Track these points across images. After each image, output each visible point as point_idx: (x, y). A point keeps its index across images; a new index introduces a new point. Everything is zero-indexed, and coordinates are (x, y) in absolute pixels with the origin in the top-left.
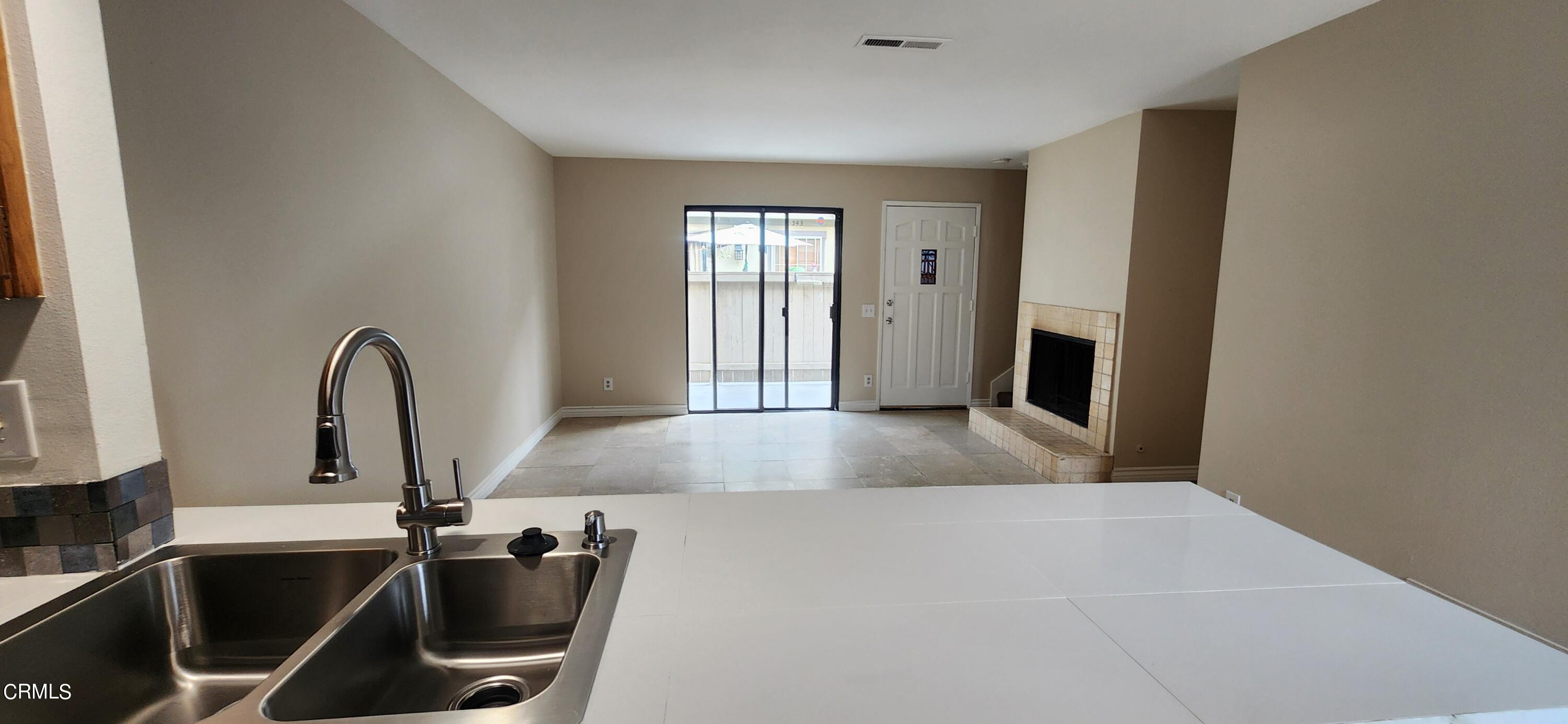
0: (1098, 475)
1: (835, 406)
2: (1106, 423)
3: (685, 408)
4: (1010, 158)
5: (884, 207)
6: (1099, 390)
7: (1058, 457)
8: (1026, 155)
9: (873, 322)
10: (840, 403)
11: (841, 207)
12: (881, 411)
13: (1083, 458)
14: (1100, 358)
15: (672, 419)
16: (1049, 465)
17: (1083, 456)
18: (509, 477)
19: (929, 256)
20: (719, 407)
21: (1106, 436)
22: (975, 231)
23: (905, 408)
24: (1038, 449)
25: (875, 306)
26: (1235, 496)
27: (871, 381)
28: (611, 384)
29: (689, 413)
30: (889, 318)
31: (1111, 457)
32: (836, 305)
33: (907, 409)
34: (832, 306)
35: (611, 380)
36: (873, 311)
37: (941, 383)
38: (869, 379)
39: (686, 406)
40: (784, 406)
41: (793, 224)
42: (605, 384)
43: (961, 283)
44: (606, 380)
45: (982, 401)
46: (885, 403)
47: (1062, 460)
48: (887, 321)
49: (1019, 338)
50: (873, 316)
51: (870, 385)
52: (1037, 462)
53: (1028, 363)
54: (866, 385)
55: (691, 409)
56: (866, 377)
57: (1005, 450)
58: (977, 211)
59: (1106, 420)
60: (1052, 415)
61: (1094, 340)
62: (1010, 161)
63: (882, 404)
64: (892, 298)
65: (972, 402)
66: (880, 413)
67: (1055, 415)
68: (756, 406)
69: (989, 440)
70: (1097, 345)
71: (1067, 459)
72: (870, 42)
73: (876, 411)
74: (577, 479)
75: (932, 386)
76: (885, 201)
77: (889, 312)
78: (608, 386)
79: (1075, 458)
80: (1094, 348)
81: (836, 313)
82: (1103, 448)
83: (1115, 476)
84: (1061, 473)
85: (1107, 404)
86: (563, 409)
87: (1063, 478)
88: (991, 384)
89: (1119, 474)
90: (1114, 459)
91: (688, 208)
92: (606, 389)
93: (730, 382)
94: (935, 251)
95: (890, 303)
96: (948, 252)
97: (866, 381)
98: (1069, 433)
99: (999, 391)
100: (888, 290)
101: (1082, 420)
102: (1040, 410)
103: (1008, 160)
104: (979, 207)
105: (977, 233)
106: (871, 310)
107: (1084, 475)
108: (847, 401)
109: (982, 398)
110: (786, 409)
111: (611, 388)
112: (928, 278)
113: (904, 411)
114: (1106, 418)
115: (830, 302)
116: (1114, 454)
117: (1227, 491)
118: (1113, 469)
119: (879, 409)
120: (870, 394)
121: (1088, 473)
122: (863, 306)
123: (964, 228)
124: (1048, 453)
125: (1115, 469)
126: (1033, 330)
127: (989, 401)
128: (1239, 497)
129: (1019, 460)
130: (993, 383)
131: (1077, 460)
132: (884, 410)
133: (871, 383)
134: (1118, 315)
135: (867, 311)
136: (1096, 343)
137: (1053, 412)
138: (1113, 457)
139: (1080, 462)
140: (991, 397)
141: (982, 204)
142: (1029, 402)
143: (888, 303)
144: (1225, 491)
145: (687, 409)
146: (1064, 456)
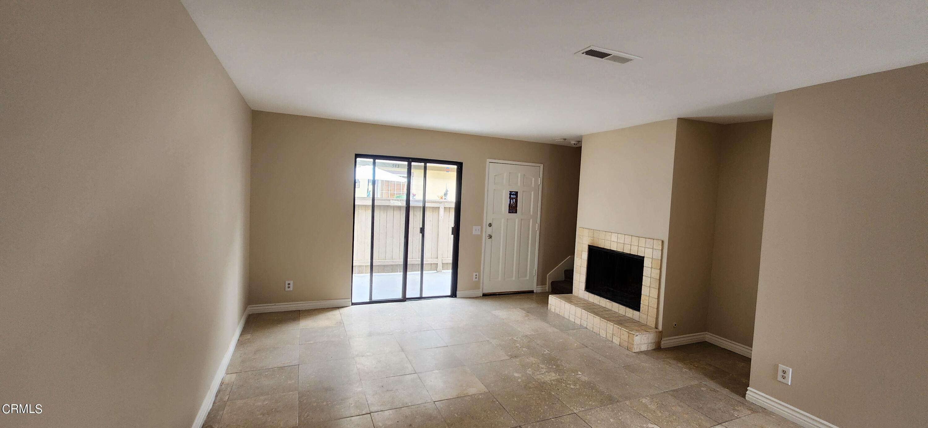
0: (654, 344)
1: (454, 294)
2: (656, 310)
3: (349, 301)
4: (566, 138)
5: (488, 163)
6: (649, 288)
7: (634, 335)
8: (581, 137)
9: (479, 237)
10: (458, 292)
11: (462, 162)
12: (483, 297)
13: (647, 334)
14: (649, 267)
15: (342, 310)
16: (626, 339)
17: (647, 333)
18: (223, 386)
19: (514, 196)
20: (374, 299)
21: (656, 318)
22: (539, 181)
23: (498, 294)
24: (614, 328)
25: (481, 227)
26: (788, 369)
27: (477, 277)
28: (291, 286)
29: (352, 305)
30: (489, 235)
31: (661, 332)
32: (456, 226)
33: (499, 295)
34: (453, 226)
35: (292, 283)
36: (480, 230)
37: (519, 276)
38: (476, 275)
39: (350, 300)
40: (419, 296)
41: (393, 166)
42: (287, 286)
43: (532, 213)
44: (287, 282)
45: (542, 287)
46: (486, 291)
47: (636, 336)
48: (488, 237)
49: (577, 250)
50: (480, 234)
51: (477, 279)
52: (614, 336)
53: (586, 267)
54: (474, 279)
55: (353, 302)
56: (474, 274)
57: (583, 326)
58: (541, 169)
59: (656, 307)
60: (608, 301)
61: (643, 256)
62: (566, 140)
63: (484, 292)
64: (491, 223)
65: (537, 288)
66: (483, 298)
67: (611, 302)
68: (400, 296)
69: (568, 318)
70: (645, 259)
71: (639, 336)
72: (591, 53)
73: (480, 296)
74: (289, 382)
75: (514, 279)
76: (489, 160)
77: (489, 230)
78: (289, 287)
79: (643, 334)
80: (643, 261)
81: (456, 231)
82: (654, 325)
83: (663, 344)
84: (635, 345)
85: (657, 297)
86: (250, 307)
87: (637, 348)
88: (548, 276)
89: (666, 342)
90: (662, 333)
91: (357, 156)
92: (287, 289)
93: (362, 273)
94: (517, 192)
95: (490, 225)
96: (524, 193)
97: (474, 276)
98: (624, 314)
99: (552, 281)
100: (488, 218)
101: (636, 306)
102: (596, 297)
103: (565, 139)
104: (542, 166)
105: (541, 182)
106: (479, 230)
107: (647, 344)
108: (462, 291)
109: (542, 285)
110: (421, 298)
111: (291, 289)
112: (513, 209)
113: (498, 296)
114: (656, 306)
115: (452, 224)
116: (662, 329)
117: (779, 365)
118: (662, 339)
119: (482, 295)
120: (476, 285)
121: (649, 343)
122: (474, 227)
123: (533, 179)
124: (625, 331)
125: (663, 339)
126: (589, 246)
127: (546, 287)
128: (791, 369)
129: (597, 334)
130: (548, 275)
131: (644, 336)
132: (485, 296)
133: (477, 278)
134: (663, 242)
135: (476, 230)
136: (645, 258)
137: (609, 300)
138: (662, 332)
139: (645, 336)
140: (547, 284)
141: (543, 165)
142: (587, 291)
143: (489, 225)
144: (778, 365)
145: (351, 302)
146: (638, 334)
